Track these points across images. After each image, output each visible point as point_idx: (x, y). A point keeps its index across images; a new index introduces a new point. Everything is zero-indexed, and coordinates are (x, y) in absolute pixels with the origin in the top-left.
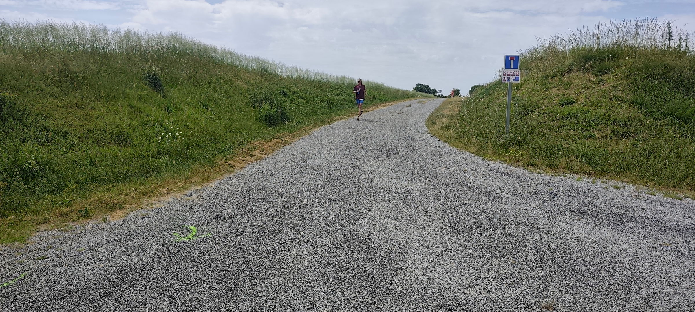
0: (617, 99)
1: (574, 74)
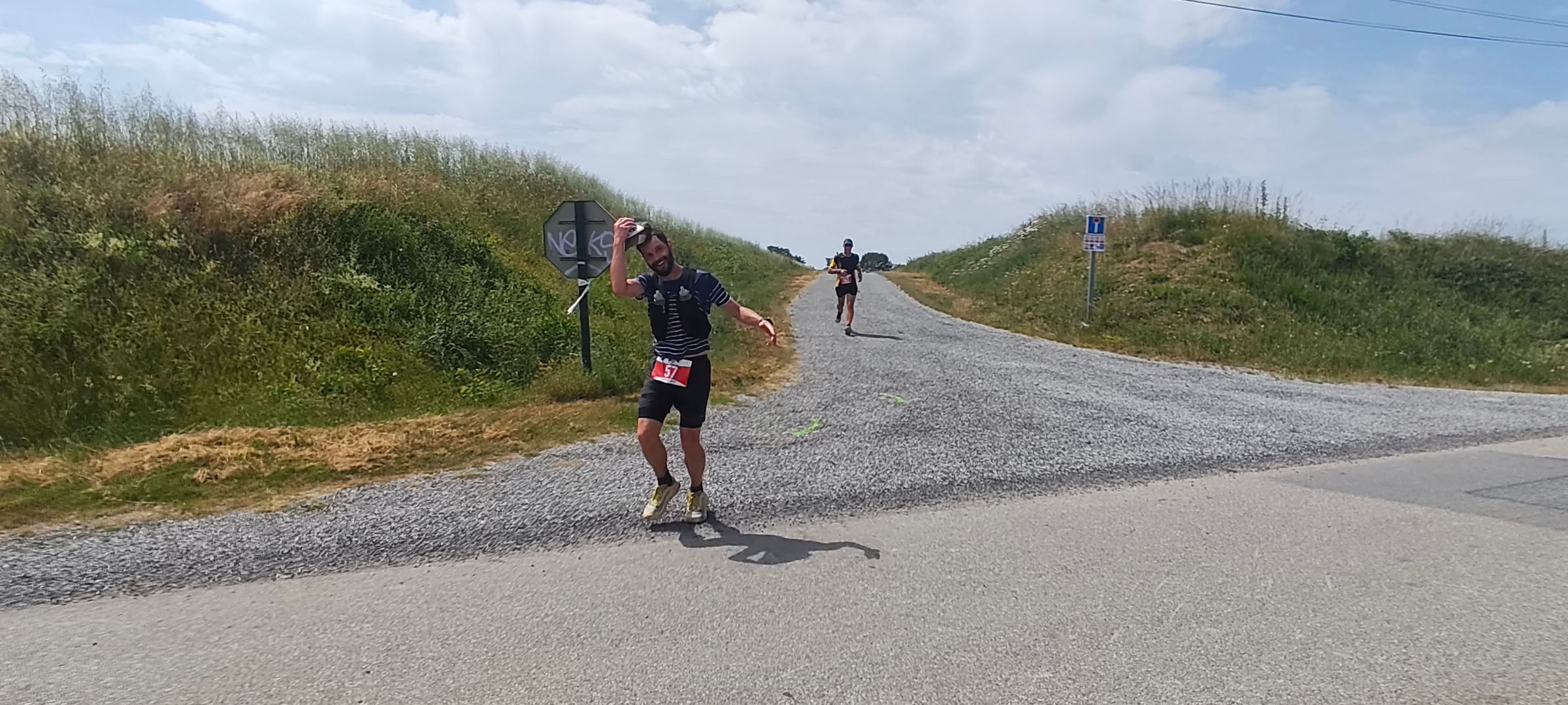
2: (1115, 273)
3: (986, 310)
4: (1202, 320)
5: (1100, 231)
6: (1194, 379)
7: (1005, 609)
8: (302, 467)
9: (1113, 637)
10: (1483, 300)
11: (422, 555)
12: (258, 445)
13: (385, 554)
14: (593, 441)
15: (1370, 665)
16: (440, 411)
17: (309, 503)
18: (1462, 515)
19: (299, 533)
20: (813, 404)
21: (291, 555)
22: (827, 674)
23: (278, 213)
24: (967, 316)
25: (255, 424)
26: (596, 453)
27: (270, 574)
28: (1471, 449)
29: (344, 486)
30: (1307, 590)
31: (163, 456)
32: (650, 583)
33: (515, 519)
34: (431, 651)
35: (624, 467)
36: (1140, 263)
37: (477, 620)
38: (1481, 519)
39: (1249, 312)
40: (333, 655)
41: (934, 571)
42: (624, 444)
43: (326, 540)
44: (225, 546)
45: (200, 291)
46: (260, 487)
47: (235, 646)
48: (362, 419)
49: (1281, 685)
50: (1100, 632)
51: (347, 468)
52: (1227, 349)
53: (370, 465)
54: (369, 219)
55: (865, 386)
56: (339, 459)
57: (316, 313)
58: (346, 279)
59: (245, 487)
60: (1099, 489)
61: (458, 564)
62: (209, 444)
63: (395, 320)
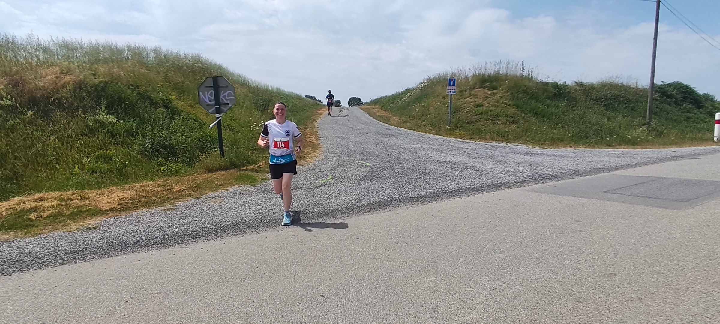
0: (505, 103)
1: (477, 90)
2: (460, 103)
3: (405, 122)
4: (497, 123)
5: (454, 85)
6: (494, 149)
7: (415, 252)
8: (85, 209)
9: (460, 261)
10: (613, 110)
11: (148, 247)
12: (61, 200)
13: (130, 248)
14: (227, 190)
15: (564, 265)
16: (152, 180)
17: (90, 226)
18: (602, 201)
19: (86, 241)
20: (329, 168)
21: (83, 252)
22: (339, 286)
23: (64, 86)
24: (397, 125)
25: (59, 190)
26: (229, 195)
27: (74, 260)
28: (607, 173)
29: (107, 217)
30: (539, 236)
31: (12, 208)
32: (258, 252)
33: (192, 228)
34: (157, 290)
35: (242, 201)
36: (471, 99)
37: (177, 275)
38: (608, 202)
39: (517, 119)
40: (109, 295)
41: (384, 238)
42: (242, 190)
43: (100, 243)
44: (49, 249)
45: (25, 126)
46: (64, 220)
47: (60, 295)
48: (113, 185)
49: (528, 276)
50: (455, 259)
51: (107, 208)
52: (508, 135)
53: (119, 207)
54: (110, 88)
55: (352, 159)
56: (103, 205)
57: (86, 135)
58: (100, 118)
59: (57, 221)
60: (455, 199)
61: (166, 250)
62: (36, 201)
63: (127, 136)
